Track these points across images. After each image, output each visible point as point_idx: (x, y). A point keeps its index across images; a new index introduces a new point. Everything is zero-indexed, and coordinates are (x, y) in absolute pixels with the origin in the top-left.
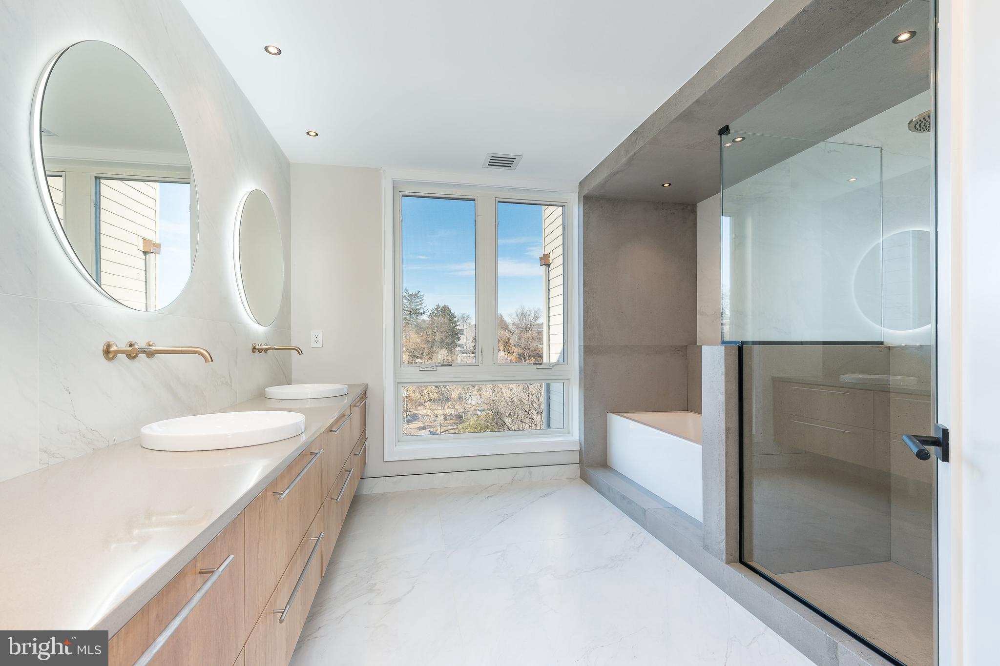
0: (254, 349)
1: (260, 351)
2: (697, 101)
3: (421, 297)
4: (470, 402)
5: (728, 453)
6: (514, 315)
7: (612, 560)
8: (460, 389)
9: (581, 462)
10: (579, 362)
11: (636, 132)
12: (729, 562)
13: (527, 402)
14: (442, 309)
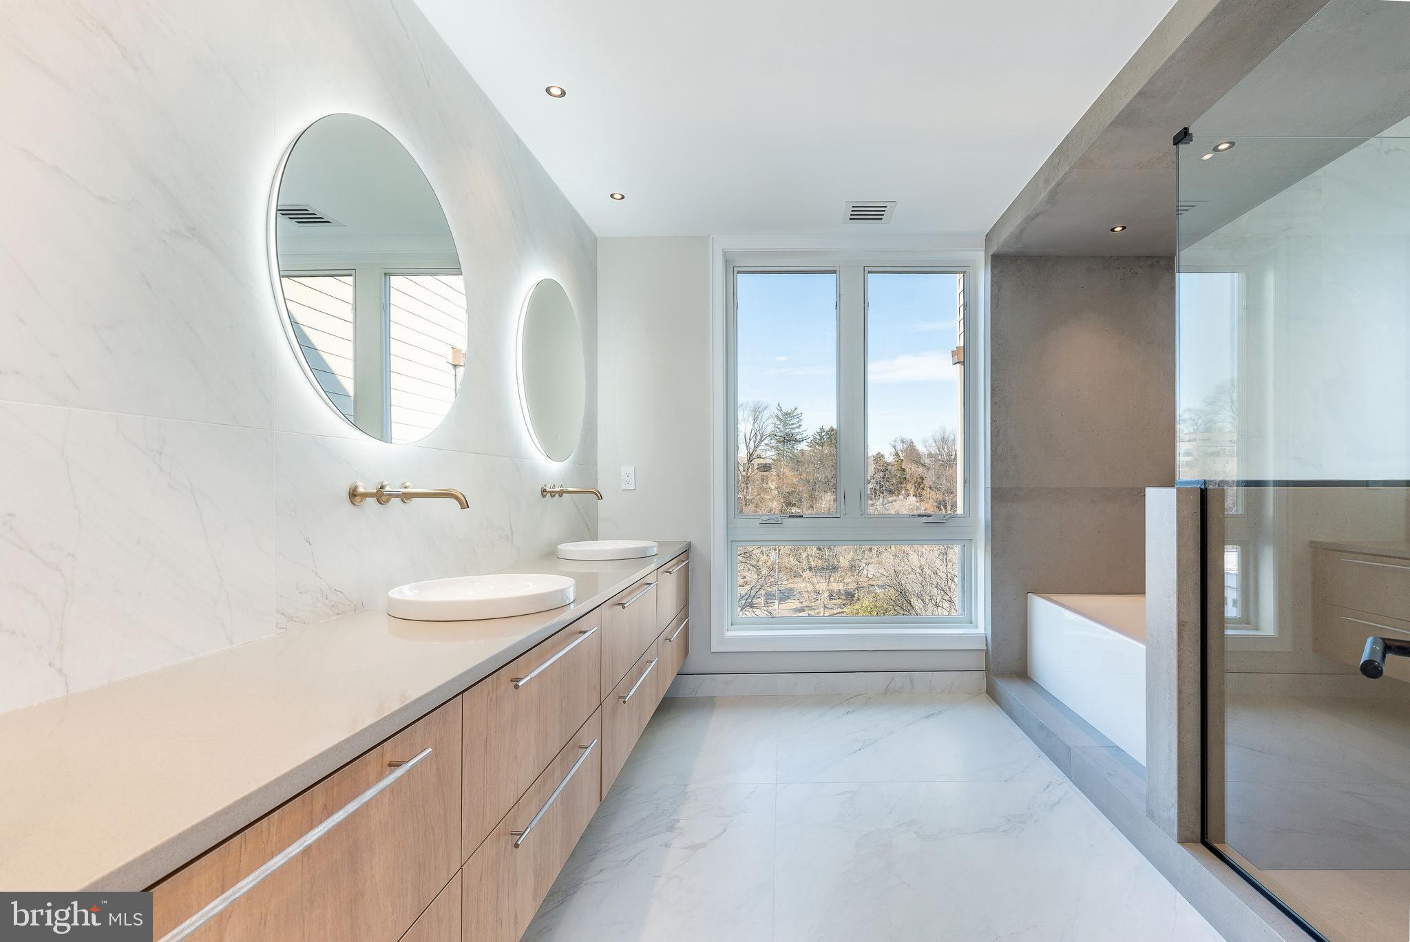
0: (544, 492)
1: (553, 494)
2: (1140, 93)
3: (799, 416)
4: (865, 572)
5: (1182, 662)
6: (931, 441)
7: (1009, 820)
8: (851, 554)
9: (987, 669)
10: (985, 513)
11: (1059, 151)
12: (1182, 840)
13: (944, 576)
14: (827, 434)
